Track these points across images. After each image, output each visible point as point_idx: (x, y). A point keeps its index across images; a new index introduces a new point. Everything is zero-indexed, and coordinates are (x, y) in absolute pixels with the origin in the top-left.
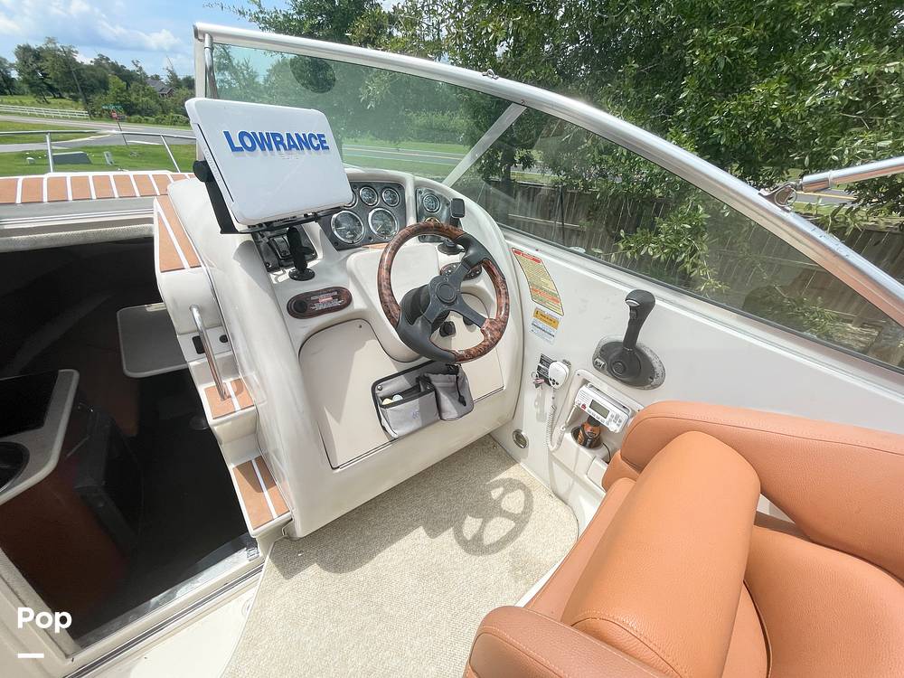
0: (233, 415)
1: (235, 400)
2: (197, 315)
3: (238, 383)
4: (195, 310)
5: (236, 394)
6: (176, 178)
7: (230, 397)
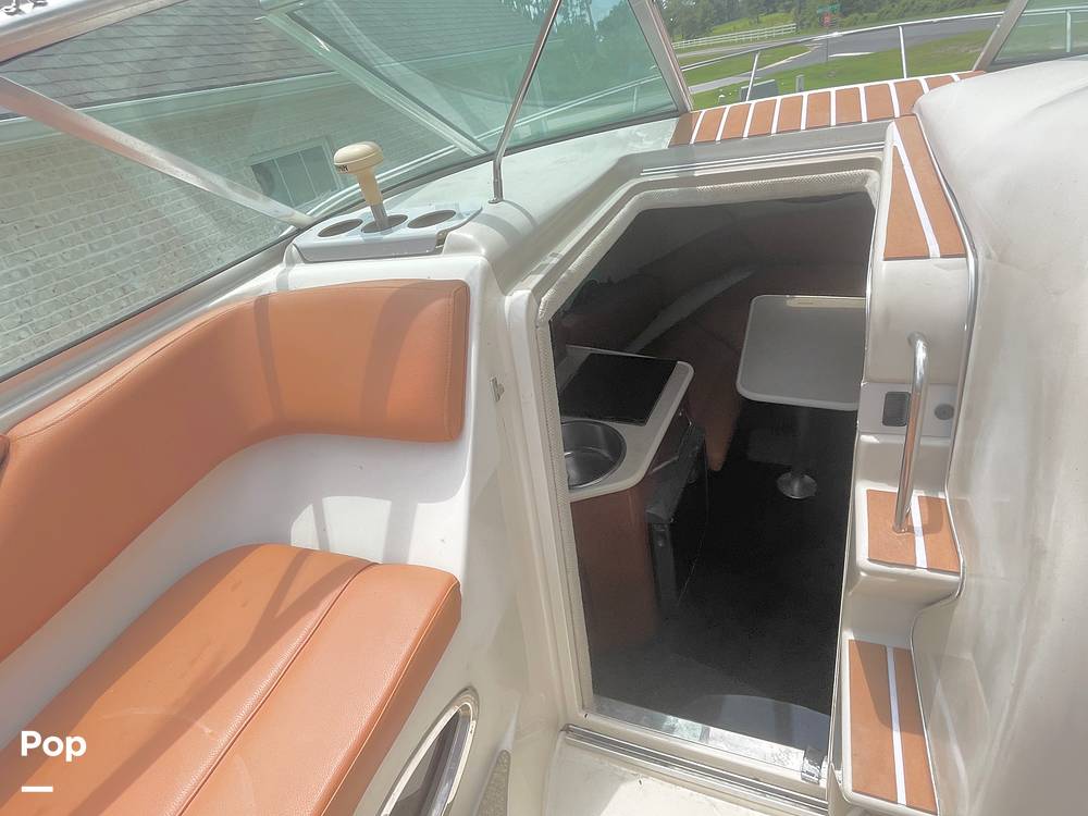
0: (906, 571)
1: (920, 541)
2: (921, 355)
3: (933, 507)
4: (920, 345)
5: (926, 530)
6: (932, 85)
7: (911, 529)
